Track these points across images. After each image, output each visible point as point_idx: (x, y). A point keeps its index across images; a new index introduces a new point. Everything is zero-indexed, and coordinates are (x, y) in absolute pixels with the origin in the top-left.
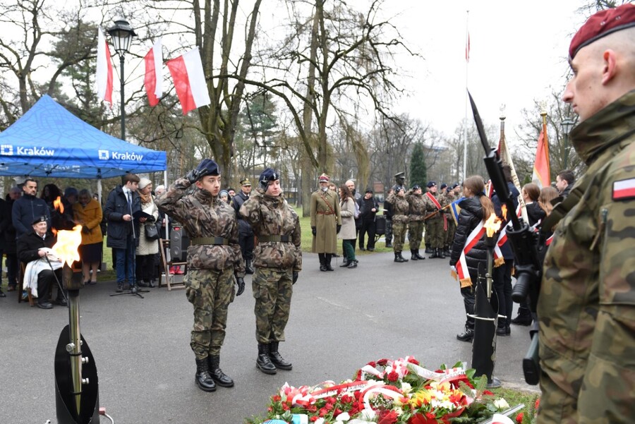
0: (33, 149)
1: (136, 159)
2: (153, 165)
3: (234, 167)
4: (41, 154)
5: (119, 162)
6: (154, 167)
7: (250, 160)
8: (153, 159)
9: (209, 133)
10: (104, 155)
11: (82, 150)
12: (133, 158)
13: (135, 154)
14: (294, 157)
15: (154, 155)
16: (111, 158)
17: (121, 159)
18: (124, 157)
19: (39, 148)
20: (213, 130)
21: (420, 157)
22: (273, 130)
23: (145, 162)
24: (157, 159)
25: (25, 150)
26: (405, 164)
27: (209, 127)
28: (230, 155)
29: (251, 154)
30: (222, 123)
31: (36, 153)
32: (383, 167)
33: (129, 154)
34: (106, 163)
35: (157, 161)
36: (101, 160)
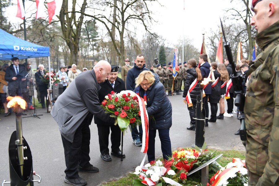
1: (34, 51)
2: (43, 53)
3: (78, 56)
5: (25, 52)
6: (43, 54)
7: (86, 53)
8: (43, 51)
9: (67, 39)
10: (17, 48)
11: (5, 46)
12: (32, 50)
13: (33, 48)
14: (107, 52)
15: (43, 48)
16: (20, 50)
17: (26, 50)
18: (27, 49)
20: (69, 38)
21: (163, 52)
22: (97, 39)
23: (38, 52)
24: (45, 51)
26: (157, 55)
27: (67, 36)
28: (77, 50)
29: (87, 50)
30: (73, 35)
32: (147, 56)
33: (30, 48)
34: (18, 52)
35: (45, 52)
36: (15, 50)
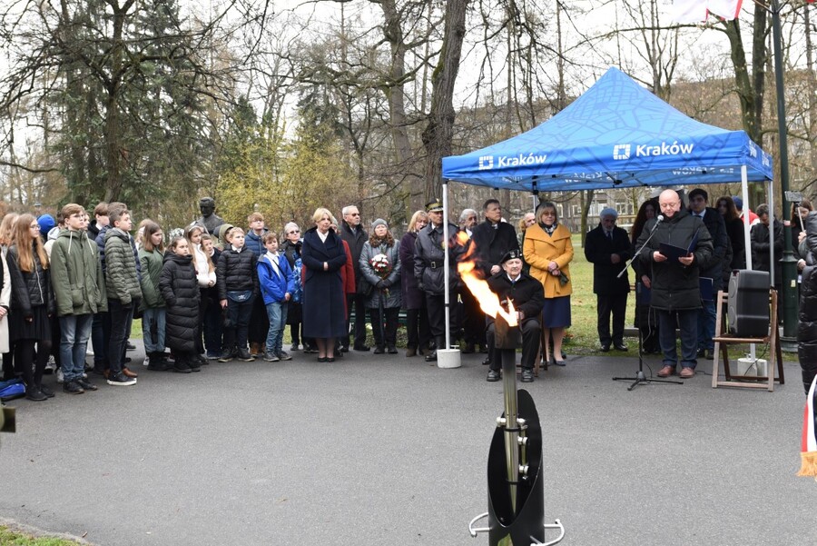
0: (518, 157)
1: (680, 152)
2: (715, 158)
4: (529, 163)
5: (649, 159)
6: (716, 161)
8: (716, 148)
10: (622, 151)
11: (587, 149)
12: (675, 150)
13: (679, 144)
15: (717, 138)
16: (633, 156)
17: (651, 155)
18: (657, 151)
19: (526, 155)
23: (697, 154)
24: (722, 147)
25: (508, 160)
31: (522, 162)
33: (667, 144)
34: (627, 164)
35: (724, 150)
36: (618, 160)
